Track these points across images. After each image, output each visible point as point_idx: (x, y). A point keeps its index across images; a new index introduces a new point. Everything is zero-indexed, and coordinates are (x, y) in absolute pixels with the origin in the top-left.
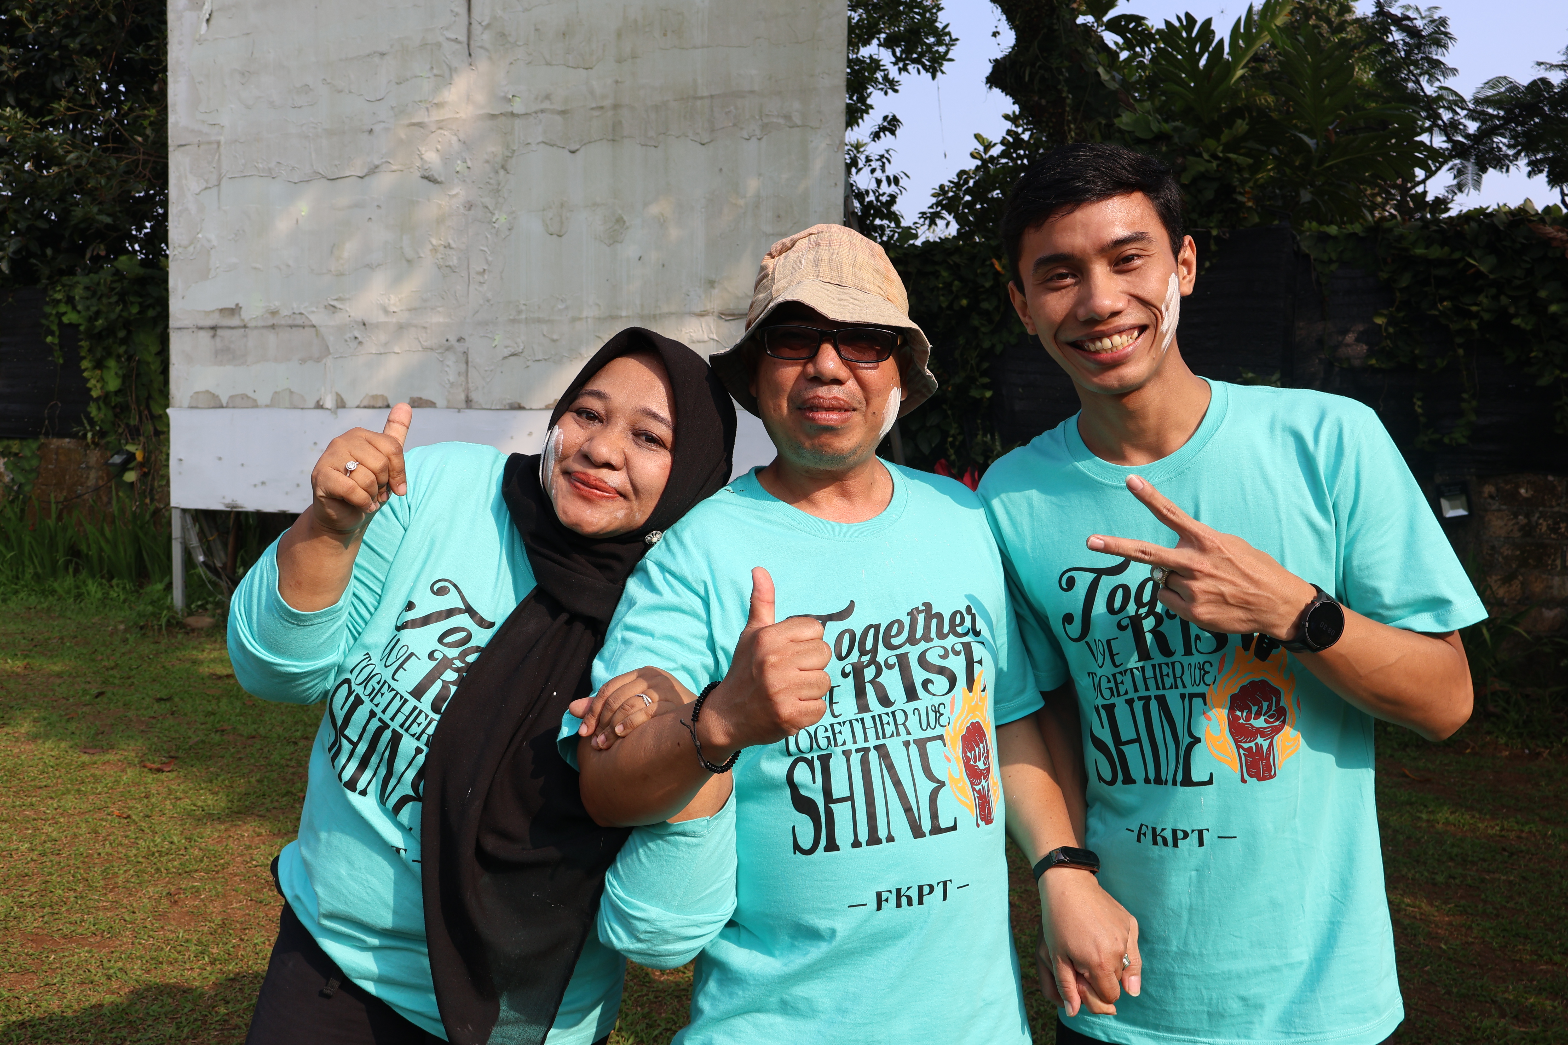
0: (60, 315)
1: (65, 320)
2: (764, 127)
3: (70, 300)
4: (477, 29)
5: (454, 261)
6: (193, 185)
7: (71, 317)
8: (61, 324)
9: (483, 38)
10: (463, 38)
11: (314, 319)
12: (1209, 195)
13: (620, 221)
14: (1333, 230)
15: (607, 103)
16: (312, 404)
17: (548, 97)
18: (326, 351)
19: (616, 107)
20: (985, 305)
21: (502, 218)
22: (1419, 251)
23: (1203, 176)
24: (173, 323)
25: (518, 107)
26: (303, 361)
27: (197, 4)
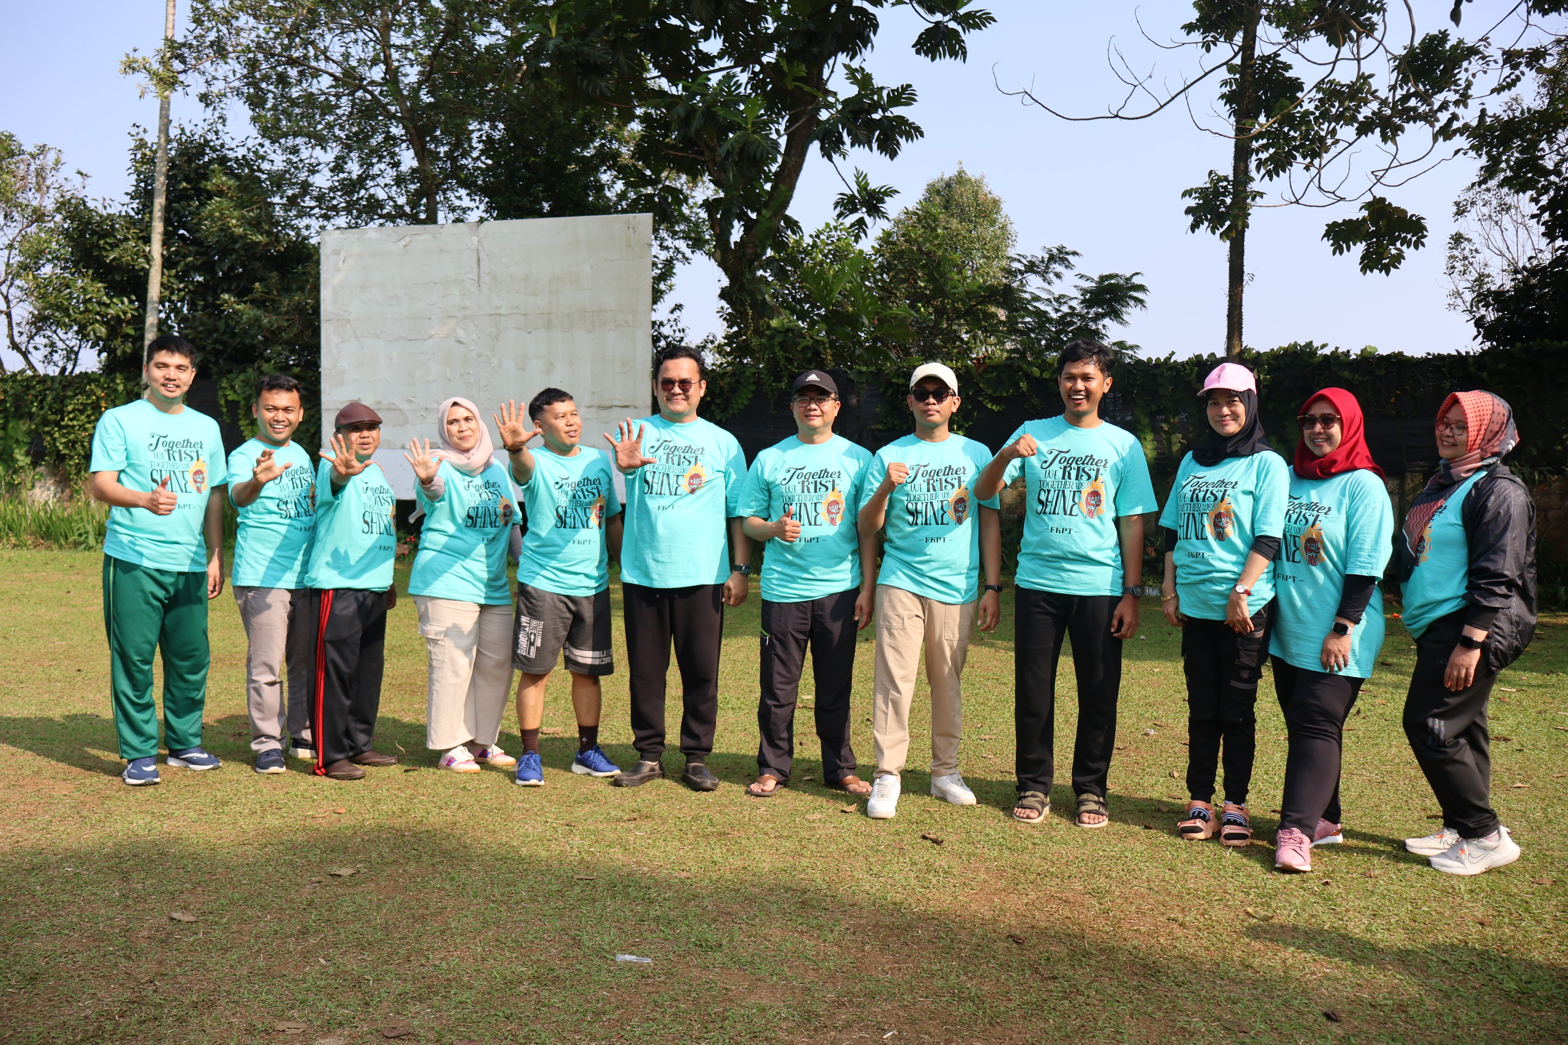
0: (225, 396)
1: (230, 398)
2: (617, 326)
3: (233, 388)
4: (482, 274)
5: (472, 380)
6: (335, 340)
7: (232, 397)
8: (227, 401)
9: (486, 279)
10: (476, 278)
11: (401, 406)
12: (809, 355)
13: (551, 364)
14: (864, 369)
15: (546, 311)
16: (399, 446)
17: (517, 307)
18: (407, 421)
19: (549, 313)
20: (717, 401)
21: (495, 361)
22: (894, 380)
23: (806, 347)
24: (323, 407)
25: (503, 311)
26: (394, 426)
27: (337, 252)
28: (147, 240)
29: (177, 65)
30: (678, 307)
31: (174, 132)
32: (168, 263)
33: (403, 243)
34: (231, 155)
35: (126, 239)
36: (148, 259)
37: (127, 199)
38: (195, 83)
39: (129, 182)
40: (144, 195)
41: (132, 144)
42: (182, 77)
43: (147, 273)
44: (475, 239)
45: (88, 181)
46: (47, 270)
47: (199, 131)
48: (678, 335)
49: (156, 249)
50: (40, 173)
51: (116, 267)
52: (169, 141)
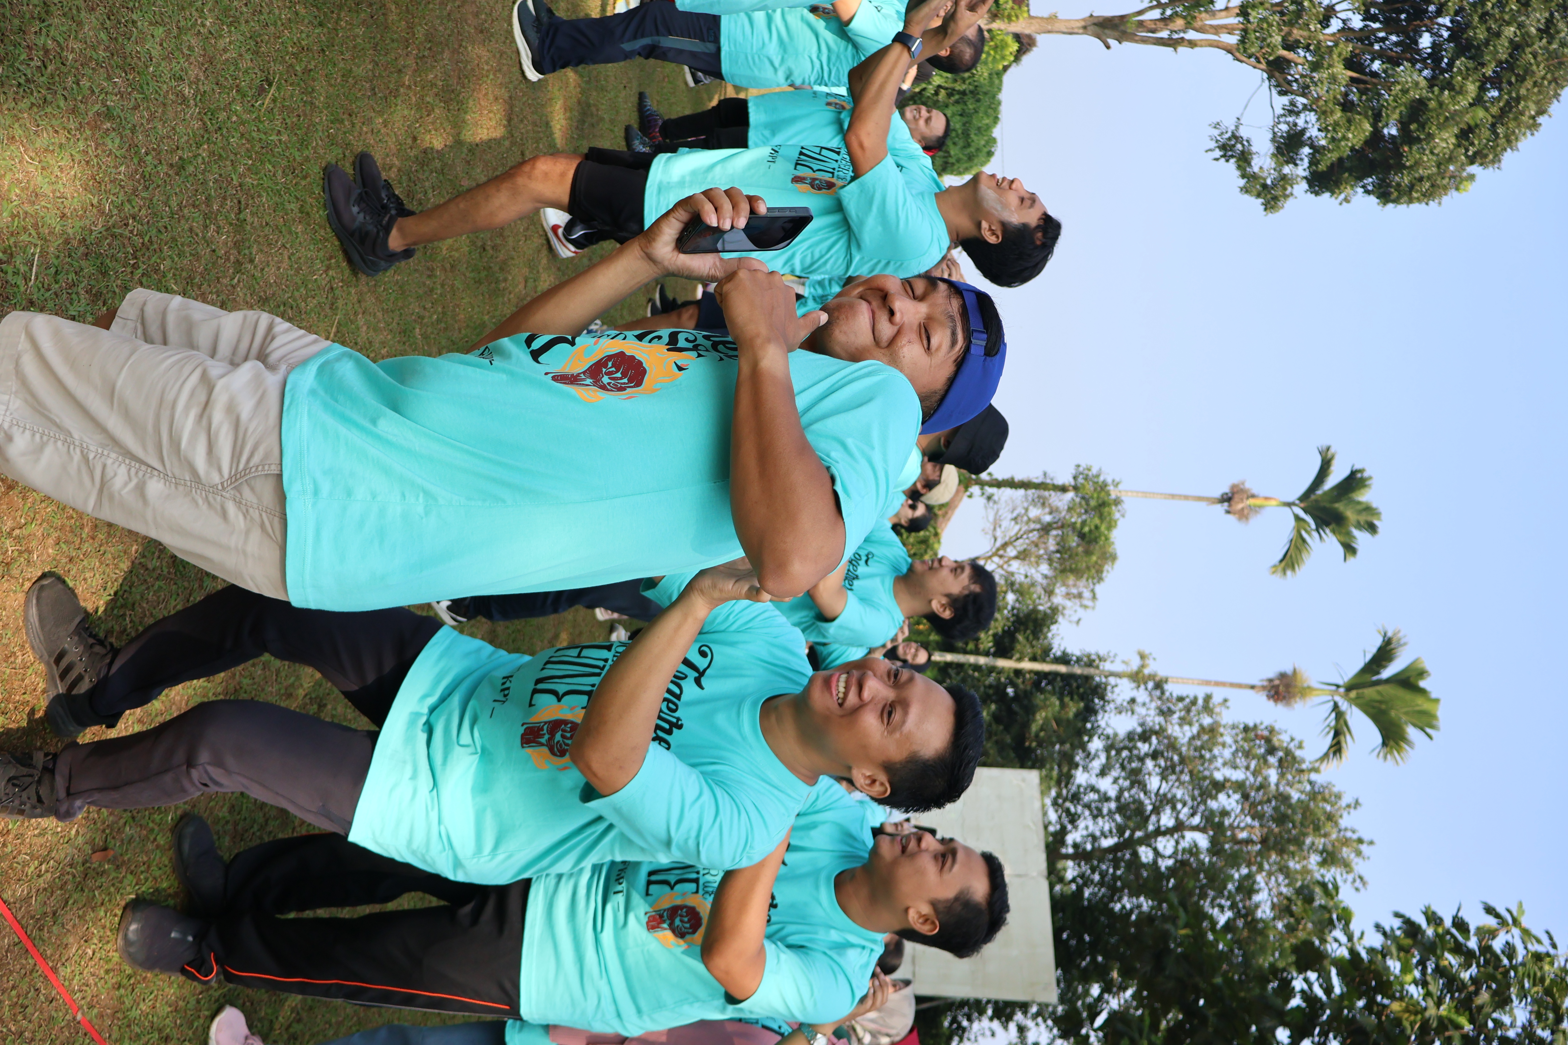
27: (1024, 780)
28: (1034, 659)
29: (1150, 685)
30: (993, 1035)
31: (1112, 680)
32: (1018, 672)
33: (1031, 824)
34: (1099, 717)
35: (1033, 647)
36: (1020, 660)
37: (1062, 648)
38: (1142, 695)
39: (1075, 649)
40: (1064, 659)
41: (1101, 653)
42: (1142, 687)
43: (1010, 658)
44: (1035, 874)
45: (1074, 625)
46: (1011, 597)
47: (1114, 696)
48: (972, 1037)
49: (1027, 665)
50: (1080, 596)
51: (1014, 640)
52: (1106, 677)
